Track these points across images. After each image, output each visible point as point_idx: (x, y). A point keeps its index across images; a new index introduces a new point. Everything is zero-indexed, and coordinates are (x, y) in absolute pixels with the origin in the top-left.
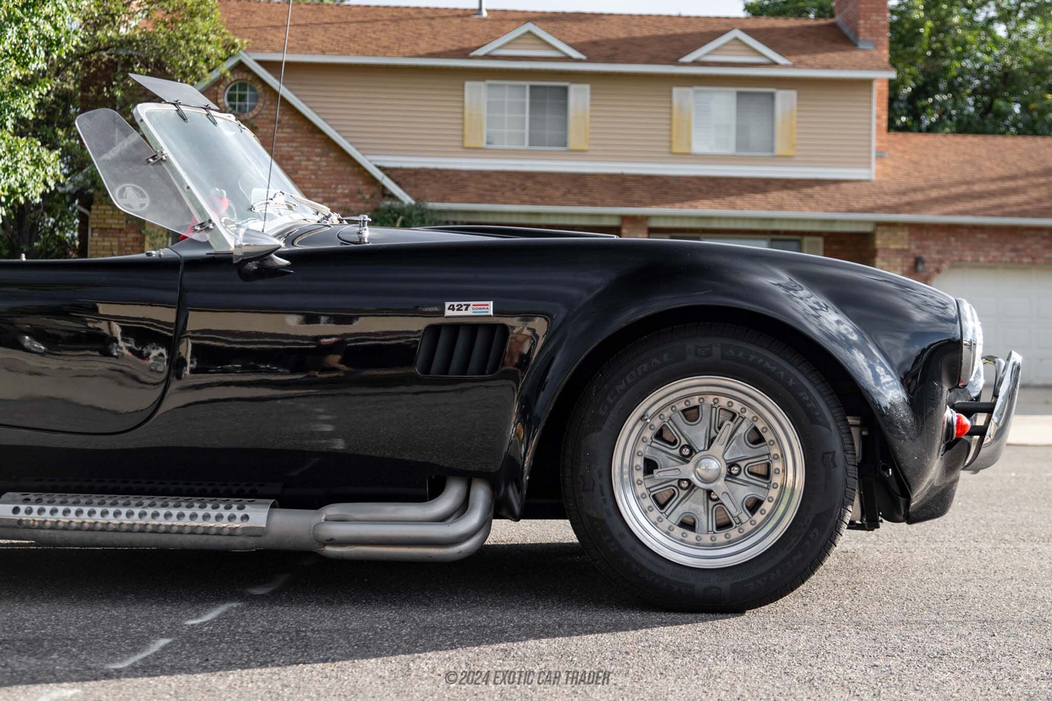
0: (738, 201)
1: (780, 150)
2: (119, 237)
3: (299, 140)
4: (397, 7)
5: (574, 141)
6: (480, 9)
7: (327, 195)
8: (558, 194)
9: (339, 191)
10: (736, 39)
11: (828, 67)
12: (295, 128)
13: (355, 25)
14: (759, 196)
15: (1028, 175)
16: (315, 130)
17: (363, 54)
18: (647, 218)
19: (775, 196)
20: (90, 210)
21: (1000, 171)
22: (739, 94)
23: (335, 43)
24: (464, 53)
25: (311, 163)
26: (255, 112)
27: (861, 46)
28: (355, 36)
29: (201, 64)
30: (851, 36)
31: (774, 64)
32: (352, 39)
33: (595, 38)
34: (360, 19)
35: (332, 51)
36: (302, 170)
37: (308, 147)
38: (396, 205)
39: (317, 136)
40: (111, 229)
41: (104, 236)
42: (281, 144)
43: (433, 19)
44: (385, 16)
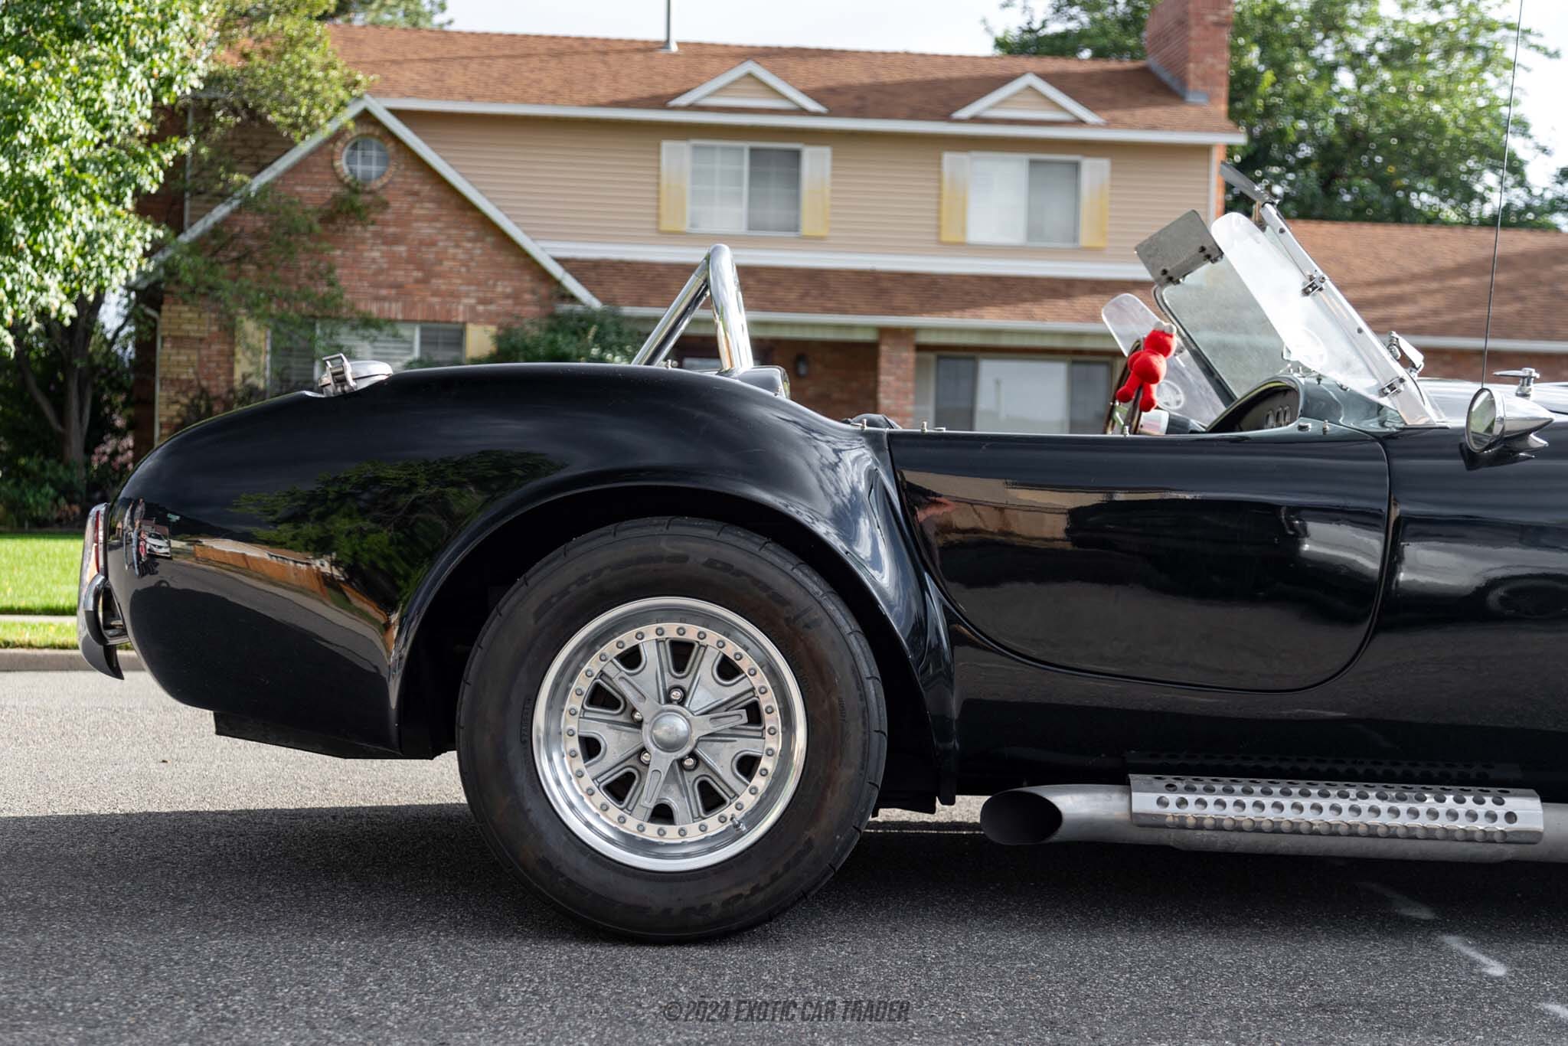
0: (1037, 309)
1: (1085, 240)
2: (199, 349)
3: (444, 219)
4: (553, 37)
5: (810, 224)
6: (668, 41)
7: (481, 295)
8: (793, 296)
9: (499, 289)
10: (1030, 88)
11: (1153, 128)
12: (439, 202)
13: (501, 60)
14: (1062, 303)
15: (1414, 278)
16: (466, 205)
17: (525, 101)
18: (912, 331)
19: (1084, 302)
20: (159, 311)
21: (1376, 272)
22: (1033, 163)
23: (482, 85)
24: (660, 102)
25: (460, 251)
26: (385, 180)
27: (1191, 98)
28: (507, 76)
29: (317, 111)
30: (1175, 85)
31: (1080, 122)
32: (503, 79)
33: (831, 84)
34: (507, 52)
35: (482, 97)
36: (447, 259)
37: (458, 228)
38: (579, 308)
39: (469, 214)
40: (188, 337)
41: (179, 348)
42: (420, 224)
43: (605, 53)
44: (541, 49)
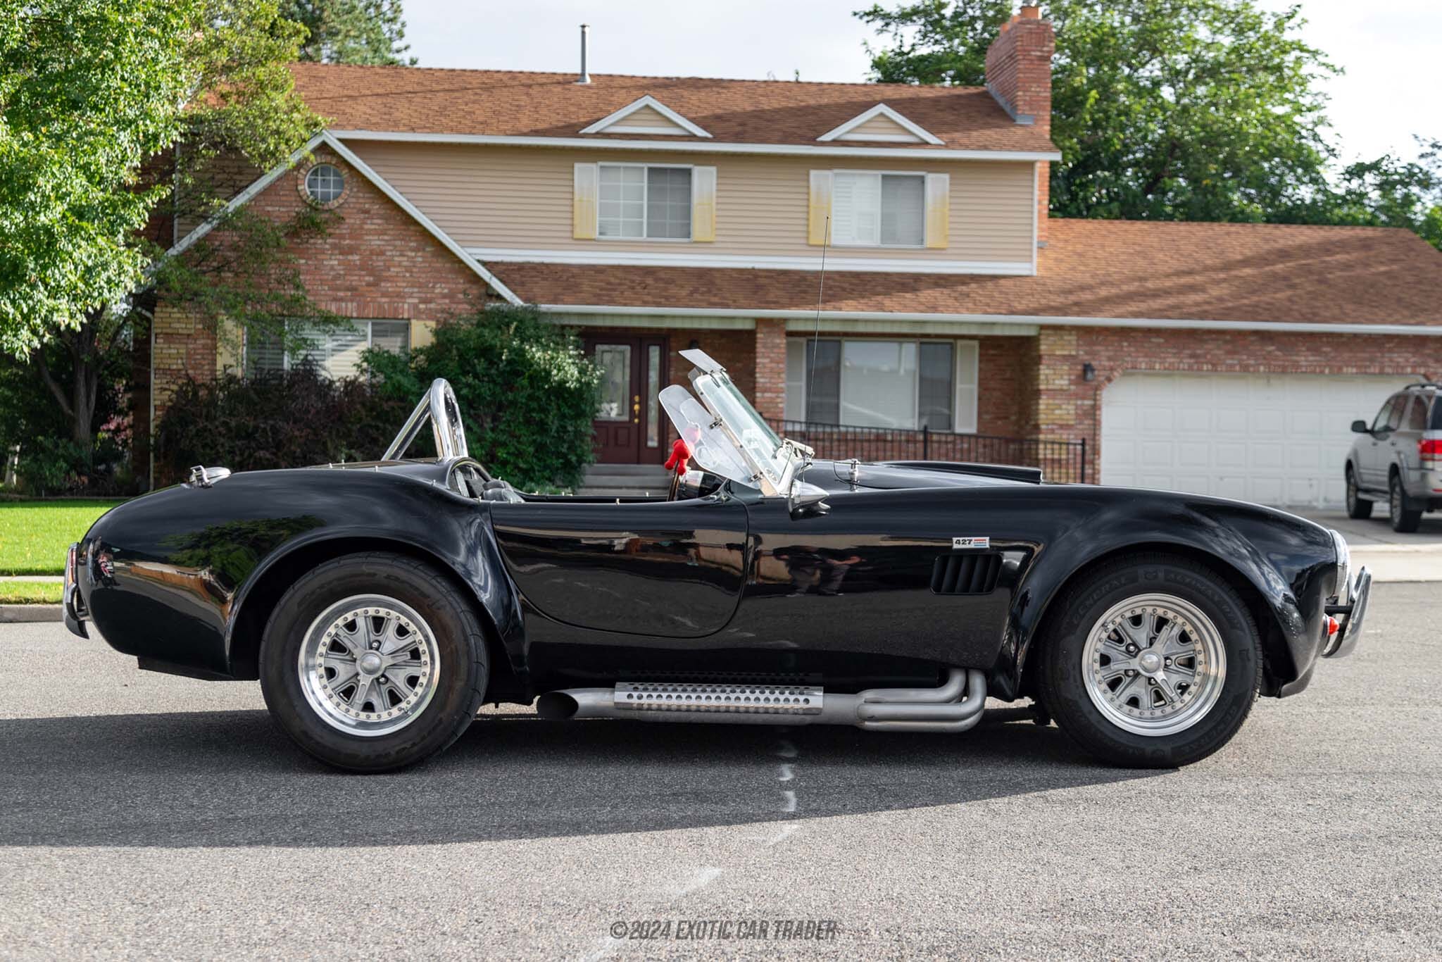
0: (887, 302)
1: (929, 242)
2: (186, 344)
3: (391, 232)
4: (486, 72)
5: (699, 229)
6: (583, 74)
7: (423, 295)
8: (684, 293)
9: (437, 291)
10: (882, 115)
11: (985, 148)
12: (386, 219)
13: (442, 94)
14: (908, 295)
15: (1207, 269)
16: (409, 220)
17: (459, 132)
18: (785, 320)
19: (927, 295)
20: (153, 313)
21: (1175, 265)
22: (884, 177)
23: (424, 118)
24: (572, 130)
25: (405, 259)
26: (341, 201)
27: (1019, 122)
28: (445, 108)
29: (283, 147)
30: (1008, 109)
31: (924, 144)
32: (442, 111)
33: (719, 111)
34: (446, 86)
35: (423, 129)
36: (395, 266)
37: (402, 240)
38: (503, 306)
39: (412, 228)
40: (178, 334)
41: (170, 343)
42: (371, 237)
43: (530, 86)
44: (475, 83)
